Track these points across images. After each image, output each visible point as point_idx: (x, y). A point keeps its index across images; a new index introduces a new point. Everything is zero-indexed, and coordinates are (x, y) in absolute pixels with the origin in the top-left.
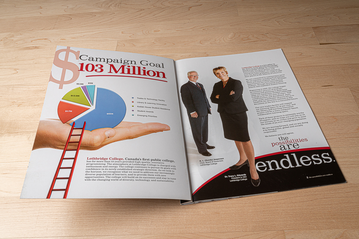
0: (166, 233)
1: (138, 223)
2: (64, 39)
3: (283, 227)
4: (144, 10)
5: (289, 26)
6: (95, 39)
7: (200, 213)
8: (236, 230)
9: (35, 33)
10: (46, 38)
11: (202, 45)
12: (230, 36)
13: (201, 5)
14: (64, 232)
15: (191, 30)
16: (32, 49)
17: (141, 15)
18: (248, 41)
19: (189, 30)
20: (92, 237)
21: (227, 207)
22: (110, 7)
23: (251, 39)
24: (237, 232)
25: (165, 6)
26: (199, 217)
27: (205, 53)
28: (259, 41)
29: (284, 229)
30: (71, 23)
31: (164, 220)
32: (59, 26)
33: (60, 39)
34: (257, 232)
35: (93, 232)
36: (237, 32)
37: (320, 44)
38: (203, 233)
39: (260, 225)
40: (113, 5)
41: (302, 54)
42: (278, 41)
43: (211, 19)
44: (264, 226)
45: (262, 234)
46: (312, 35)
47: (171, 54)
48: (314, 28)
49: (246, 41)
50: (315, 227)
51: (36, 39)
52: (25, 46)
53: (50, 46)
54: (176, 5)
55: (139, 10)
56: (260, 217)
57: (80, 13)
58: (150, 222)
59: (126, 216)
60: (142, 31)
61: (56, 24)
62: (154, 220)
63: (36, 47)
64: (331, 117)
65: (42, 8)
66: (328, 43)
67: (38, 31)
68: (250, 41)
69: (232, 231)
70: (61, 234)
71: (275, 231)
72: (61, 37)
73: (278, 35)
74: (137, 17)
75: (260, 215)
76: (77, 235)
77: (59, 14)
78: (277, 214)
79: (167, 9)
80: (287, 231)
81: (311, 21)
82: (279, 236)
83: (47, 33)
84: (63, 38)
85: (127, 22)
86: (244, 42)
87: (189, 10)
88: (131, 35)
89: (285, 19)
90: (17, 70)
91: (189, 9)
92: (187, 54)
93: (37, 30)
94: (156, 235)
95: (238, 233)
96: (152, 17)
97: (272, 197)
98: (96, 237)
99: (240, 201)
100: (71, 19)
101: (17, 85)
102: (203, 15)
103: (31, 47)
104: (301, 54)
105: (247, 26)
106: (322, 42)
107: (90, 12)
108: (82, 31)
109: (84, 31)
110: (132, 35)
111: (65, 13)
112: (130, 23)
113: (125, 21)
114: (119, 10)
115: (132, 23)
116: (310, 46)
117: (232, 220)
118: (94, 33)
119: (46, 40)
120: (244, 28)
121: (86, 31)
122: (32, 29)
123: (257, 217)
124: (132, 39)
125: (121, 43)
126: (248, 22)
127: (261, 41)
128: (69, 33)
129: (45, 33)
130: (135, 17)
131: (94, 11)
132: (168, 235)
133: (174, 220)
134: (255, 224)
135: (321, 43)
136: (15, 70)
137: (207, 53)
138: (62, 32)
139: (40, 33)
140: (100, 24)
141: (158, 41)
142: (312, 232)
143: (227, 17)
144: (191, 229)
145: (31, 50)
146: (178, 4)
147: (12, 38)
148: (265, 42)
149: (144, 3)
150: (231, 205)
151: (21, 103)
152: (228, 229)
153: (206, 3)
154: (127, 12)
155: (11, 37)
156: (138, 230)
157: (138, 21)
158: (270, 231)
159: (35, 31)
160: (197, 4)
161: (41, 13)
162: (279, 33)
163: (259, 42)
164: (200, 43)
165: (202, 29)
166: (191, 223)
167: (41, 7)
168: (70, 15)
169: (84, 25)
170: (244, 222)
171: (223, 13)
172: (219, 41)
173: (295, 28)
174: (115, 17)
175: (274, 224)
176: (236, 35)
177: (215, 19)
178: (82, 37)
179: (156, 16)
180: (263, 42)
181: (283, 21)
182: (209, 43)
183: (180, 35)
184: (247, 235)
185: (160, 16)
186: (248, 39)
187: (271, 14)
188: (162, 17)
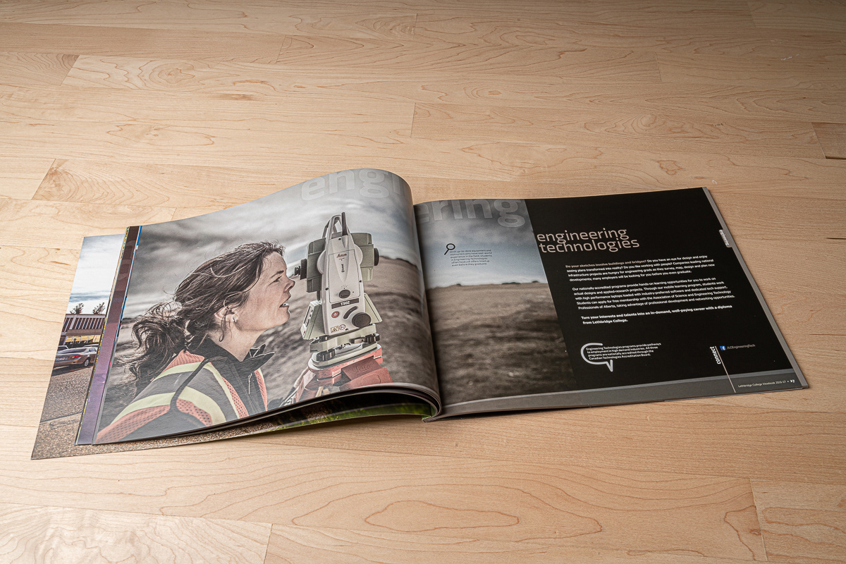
0: (536, 462)
2: (301, 87)
3: (749, 472)
4: (464, 45)
5: (764, 114)
6: (367, 94)
8: (664, 470)
9: (240, 66)
10: (263, 80)
11: (587, 131)
12: (645, 121)
13: (584, 50)
15: (565, 99)
16: (237, 99)
17: (460, 57)
18: (682, 135)
19: (560, 99)
20: (399, 455)
22: (393, 31)
23: (688, 132)
24: (666, 472)
25: (508, 42)
26: (594, 441)
27: (596, 149)
28: (703, 137)
29: (750, 475)
30: (312, 55)
31: (529, 441)
32: (287, 59)
33: (294, 85)
34: (702, 476)
36: (660, 115)
37: (827, 158)
38: (603, 467)
39: (707, 466)
40: (397, 27)
41: (790, 172)
42: (743, 143)
43: (605, 82)
44: (714, 468)
45: (710, 479)
46: (811, 138)
47: (527, 142)
48: (817, 125)
49: (678, 135)
50: (806, 478)
51: (244, 80)
52: (222, 92)
53: (275, 97)
54: (531, 45)
55: (455, 45)
56: (706, 452)
57: (330, 36)
58: (505, 441)
60: (465, 89)
61: (281, 53)
63: (244, 97)
64: (843, 296)
65: (246, 16)
67: (246, 64)
68: (686, 135)
69: (656, 470)
72: (295, 83)
73: (743, 130)
74: (450, 59)
75: (707, 449)
77: (285, 33)
78: (738, 451)
79: (513, 49)
80: (755, 480)
81: (809, 110)
82: (742, 486)
83: (264, 70)
84: (299, 85)
85: (432, 67)
86: (674, 135)
87: (560, 58)
88: (441, 94)
89: (756, 99)
90: (212, 139)
91: (559, 56)
92: (559, 147)
93: (242, 62)
94: (517, 463)
96: (484, 63)
97: (730, 422)
100: (311, 46)
101: (216, 168)
102: (590, 72)
103: (233, 95)
104: (787, 172)
105: (680, 105)
106: (831, 154)
107: (351, 37)
108: (339, 75)
109: (343, 75)
110: (444, 94)
111: (298, 33)
112: (438, 69)
113: (426, 64)
114: (412, 39)
115: (442, 71)
116: (806, 159)
117: (655, 452)
118: (365, 81)
119: (263, 85)
120: (674, 108)
121: (346, 75)
122: (232, 58)
123: (701, 452)
124: (445, 102)
125: (422, 107)
126: (682, 96)
127: (707, 138)
128: (312, 75)
129: (261, 69)
130: (448, 60)
131: (359, 35)
132: (539, 465)
133: (548, 442)
134: (698, 463)
135: (828, 156)
136: (208, 137)
137: (600, 149)
138: (296, 71)
139: (249, 68)
140: (375, 64)
141: (497, 113)
142: (800, 486)
143: (638, 82)
144: (581, 459)
145: (236, 101)
146: (535, 43)
147: (192, 73)
148: (715, 140)
149: (463, 31)
150: (653, 428)
151: (230, 204)
152: (648, 466)
153: (595, 46)
154: (429, 45)
155: (188, 69)
156: (484, 452)
157: (453, 67)
158: (725, 477)
159: (238, 63)
160: (576, 47)
161: (245, 27)
162: (745, 126)
163: (705, 139)
164: (585, 127)
165: (589, 99)
166: (580, 450)
167: (244, 13)
168: (309, 38)
169: (341, 63)
170: (677, 458)
171: (631, 73)
172: (623, 128)
173: (777, 121)
174: (404, 53)
175: (732, 467)
176: (657, 121)
177: (614, 83)
178: (339, 87)
179: (490, 61)
180: (712, 140)
181: (754, 104)
182: (603, 129)
183: (544, 107)
184: (683, 479)
185: (499, 63)
186: (683, 131)
187: (730, 86)
188: (504, 65)
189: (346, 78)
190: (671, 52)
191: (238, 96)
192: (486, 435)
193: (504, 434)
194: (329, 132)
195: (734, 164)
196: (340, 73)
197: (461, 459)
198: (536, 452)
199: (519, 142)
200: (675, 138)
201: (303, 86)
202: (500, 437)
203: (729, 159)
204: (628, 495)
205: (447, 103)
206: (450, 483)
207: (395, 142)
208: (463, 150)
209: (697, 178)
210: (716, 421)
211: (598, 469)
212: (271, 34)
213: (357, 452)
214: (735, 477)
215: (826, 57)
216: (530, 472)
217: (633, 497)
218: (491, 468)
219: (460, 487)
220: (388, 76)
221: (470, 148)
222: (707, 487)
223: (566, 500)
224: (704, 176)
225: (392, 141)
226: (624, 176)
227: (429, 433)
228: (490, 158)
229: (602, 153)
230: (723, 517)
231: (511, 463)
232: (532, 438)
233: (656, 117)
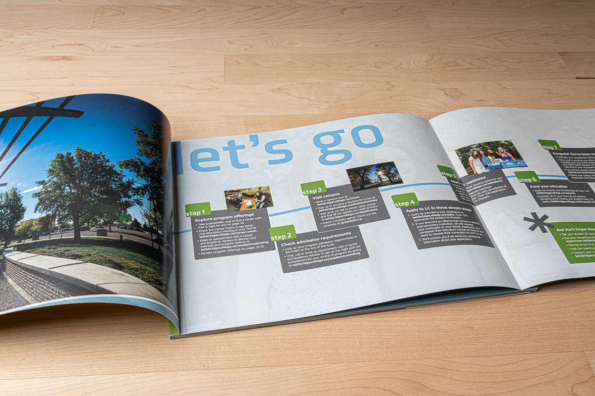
0: (390, 359)
1: (336, 346)
2: (118, 47)
3: (582, 346)
4: (260, 7)
5: (519, 48)
6: (179, 50)
7: (440, 327)
8: (508, 353)
9: (56, 33)
10: (81, 43)
11: (378, 69)
12: (424, 58)
13: (362, 7)
14: (205, 362)
15: (354, 45)
16: (57, 60)
17: (257, 16)
18: (457, 68)
21: (484, 318)
24: (510, 355)
25: (296, 3)
26: (440, 333)
27: (388, 83)
28: (474, 68)
29: (584, 349)
30: (124, 21)
31: (381, 340)
33: (110, 46)
34: (542, 354)
35: (258, 361)
36: (435, 54)
37: (577, 78)
38: (453, 357)
39: (544, 344)
41: (551, 91)
42: (508, 71)
43: (384, 30)
44: (551, 345)
45: (551, 357)
46: (560, 64)
47: (328, 81)
48: (562, 54)
49: (454, 68)
51: (62, 43)
52: (42, 55)
53: (94, 57)
54: (317, 4)
55: (251, 8)
56: (541, 332)
57: (139, 5)
58: (358, 343)
59: (311, 334)
60: (266, 41)
61: (95, 20)
62: (365, 340)
63: (65, 58)
66: (589, 77)
67: (63, 30)
68: (460, 67)
69: (501, 354)
70: (198, 365)
71: (571, 353)
72: (111, 44)
73: (505, 61)
74: (249, 18)
75: (541, 329)
76: (230, 367)
77: (97, 4)
78: (568, 328)
79: (302, 8)
80: (589, 352)
81: (553, 43)
82: (579, 360)
83: (81, 34)
84: (116, 45)
85: (234, 25)
86: (450, 68)
87: (343, 13)
88: (246, 47)
89: (509, 37)
90: (37, 95)
91: (342, 12)
92: (357, 83)
93: (59, 29)
94: (373, 363)
95: (512, 356)
96: (279, 20)
98: (266, 368)
99: (502, 309)
100: (123, 14)
102: (370, 23)
103: (53, 56)
104: (549, 91)
105: (450, 45)
106: (579, 75)
107: (158, 5)
108: (151, 36)
109: (155, 36)
110: (248, 47)
111: (110, 4)
112: (239, 27)
113: (229, 24)
114: (213, 5)
115: (243, 28)
116: (561, 81)
117: (496, 337)
118: (176, 40)
119: (81, 47)
120: (446, 47)
121: (158, 36)
122: (49, 26)
123: (536, 332)
124: (250, 53)
125: (230, 58)
126: (450, 38)
127: (478, 69)
128: (126, 36)
129: (78, 34)
130: (247, 19)
131: (166, 3)
132: (394, 362)
133: (399, 340)
134: (536, 343)
137: (391, 83)
138: (111, 34)
139: (66, 34)
140: (183, 25)
141: (297, 59)
143: (411, 29)
144: (431, 352)
145: (57, 62)
146: (320, 3)
147: (11, 40)
148: (485, 70)
150: (490, 315)
152: (493, 351)
153: (370, 4)
154: (229, 9)
155: (8, 37)
156: (341, 356)
157: (252, 25)
158: (563, 353)
159: (56, 30)
160: (355, 5)
162: (506, 58)
163: (477, 70)
164: (375, 66)
165: (374, 44)
166: (429, 343)
168: (120, 7)
169: (152, 26)
170: (517, 341)
171: (405, 23)
172: (408, 65)
173: (530, 53)
174: (208, 15)
175: (566, 343)
176: (434, 58)
177: (392, 30)
178: (153, 46)
179: (284, 19)
180: (483, 70)
181: (509, 41)
182: (391, 67)
183: (337, 52)
184: (527, 359)
185: (292, 20)
186: (457, 65)
187: (486, 29)
188: (297, 21)
189: (159, 38)
190: (433, 5)
191: (58, 58)
192: (339, 339)
193: (356, 337)
194: (149, 83)
195: (505, 88)
196: (152, 34)
197: (320, 366)
198: (389, 350)
199: (321, 81)
200: (452, 71)
201: (119, 46)
202: (353, 340)
203: (500, 84)
204: (481, 380)
205: (252, 53)
206: (313, 390)
207: (211, 88)
208: (273, 90)
209: (477, 100)
210: (543, 304)
211: (449, 359)
212: (83, 5)
213: (217, 371)
214: (571, 351)
215: (556, 4)
216: (387, 370)
217: (486, 382)
218: (350, 370)
219: (323, 392)
220: (196, 35)
221: (279, 89)
222: (550, 364)
223: (426, 392)
224: (483, 99)
225: (208, 87)
226: (416, 103)
227: (285, 344)
228: (298, 96)
229: (394, 86)
230: (571, 391)
231: (368, 363)
232: (382, 337)
233: (433, 55)
